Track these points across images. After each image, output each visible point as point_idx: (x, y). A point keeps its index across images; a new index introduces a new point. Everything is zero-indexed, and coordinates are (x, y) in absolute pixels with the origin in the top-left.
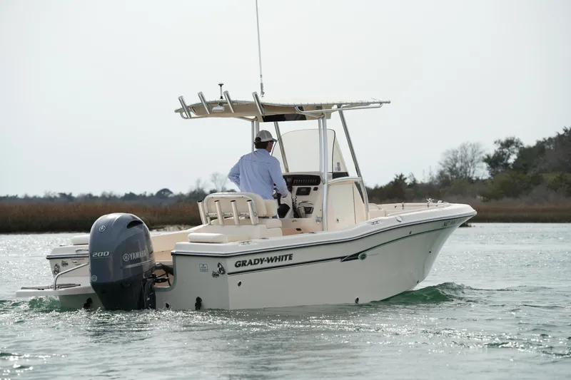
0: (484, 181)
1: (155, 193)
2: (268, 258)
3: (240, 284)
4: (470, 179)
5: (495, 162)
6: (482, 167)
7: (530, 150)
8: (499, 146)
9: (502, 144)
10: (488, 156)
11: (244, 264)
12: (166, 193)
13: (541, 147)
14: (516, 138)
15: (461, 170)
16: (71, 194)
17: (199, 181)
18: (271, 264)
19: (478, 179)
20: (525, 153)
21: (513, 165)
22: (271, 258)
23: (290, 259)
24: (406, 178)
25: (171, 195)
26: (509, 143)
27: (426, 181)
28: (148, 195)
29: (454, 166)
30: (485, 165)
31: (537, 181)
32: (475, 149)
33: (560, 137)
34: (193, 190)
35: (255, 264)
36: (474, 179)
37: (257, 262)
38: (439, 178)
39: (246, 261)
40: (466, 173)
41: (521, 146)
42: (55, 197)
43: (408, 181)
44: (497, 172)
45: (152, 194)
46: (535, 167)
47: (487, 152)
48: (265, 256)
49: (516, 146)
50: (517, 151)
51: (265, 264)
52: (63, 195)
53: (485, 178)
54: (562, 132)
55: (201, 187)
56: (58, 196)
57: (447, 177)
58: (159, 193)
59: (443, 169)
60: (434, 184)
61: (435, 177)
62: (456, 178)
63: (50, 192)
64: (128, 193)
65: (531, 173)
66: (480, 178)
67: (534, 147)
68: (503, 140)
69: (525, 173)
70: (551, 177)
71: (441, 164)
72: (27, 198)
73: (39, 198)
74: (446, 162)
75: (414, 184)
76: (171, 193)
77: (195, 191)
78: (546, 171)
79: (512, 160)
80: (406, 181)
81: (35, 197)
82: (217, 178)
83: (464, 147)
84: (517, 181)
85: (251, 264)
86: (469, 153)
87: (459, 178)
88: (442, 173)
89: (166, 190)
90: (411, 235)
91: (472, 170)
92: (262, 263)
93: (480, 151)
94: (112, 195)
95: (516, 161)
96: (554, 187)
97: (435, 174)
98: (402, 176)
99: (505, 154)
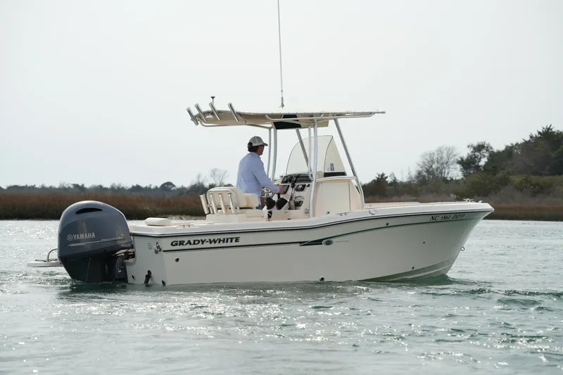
0: (457, 181)
1: (159, 186)
2: (210, 240)
3: (177, 260)
4: (445, 180)
5: (467, 164)
6: (456, 169)
7: (499, 153)
8: (472, 149)
9: (474, 148)
10: (462, 159)
11: (181, 243)
12: (170, 186)
13: (509, 151)
14: (487, 143)
15: (437, 170)
16: (83, 185)
17: (199, 177)
18: (213, 245)
19: (452, 179)
20: (495, 157)
21: (484, 167)
22: (214, 240)
23: (236, 241)
24: (387, 177)
25: (173, 188)
26: (480, 148)
27: (405, 180)
28: (152, 187)
29: (431, 166)
30: (459, 167)
31: (505, 182)
32: (450, 151)
33: (526, 143)
34: (194, 184)
35: (194, 244)
36: (449, 179)
37: (197, 242)
38: (417, 177)
39: (184, 242)
40: (441, 173)
41: (491, 150)
42: (69, 187)
43: (389, 180)
44: (470, 173)
45: (156, 187)
46: (503, 169)
47: (461, 155)
48: (207, 238)
49: (487, 150)
50: (487, 154)
51: (207, 245)
52: (76, 186)
53: (458, 178)
54: (528, 139)
55: (201, 181)
56: (72, 187)
57: (424, 177)
58: (163, 185)
59: (420, 169)
60: (412, 183)
61: (413, 176)
62: (432, 178)
63: (64, 183)
64: (135, 185)
65: (500, 175)
66: (454, 178)
67: (503, 151)
68: (475, 144)
69: (494, 174)
70: (517, 179)
71: (419, 165)
72: (43, 188)
73: (55, 188)
74: (424, 163)
75: (394, 183)
76: (174, 186)
77: (195, 185)
78: (513, 173)
79: (483, 162)
80: (387, 180)
81: (51, 187)
82: (216, 174)
83: (440, 151)
84: (487, 182)
85: (190, 244)
86: (445, 155)
87: (435, 178)
88: (419, 173)
89: (169, 183)
90: (387, 226)
91: (447, 171)
92: (203, 243)
93: (454, 154)
94: (121, 187)
95: (487, 164)
96: (520, 188)
97: (414, 174)
98: (383, 175)
99: (477, 157)
